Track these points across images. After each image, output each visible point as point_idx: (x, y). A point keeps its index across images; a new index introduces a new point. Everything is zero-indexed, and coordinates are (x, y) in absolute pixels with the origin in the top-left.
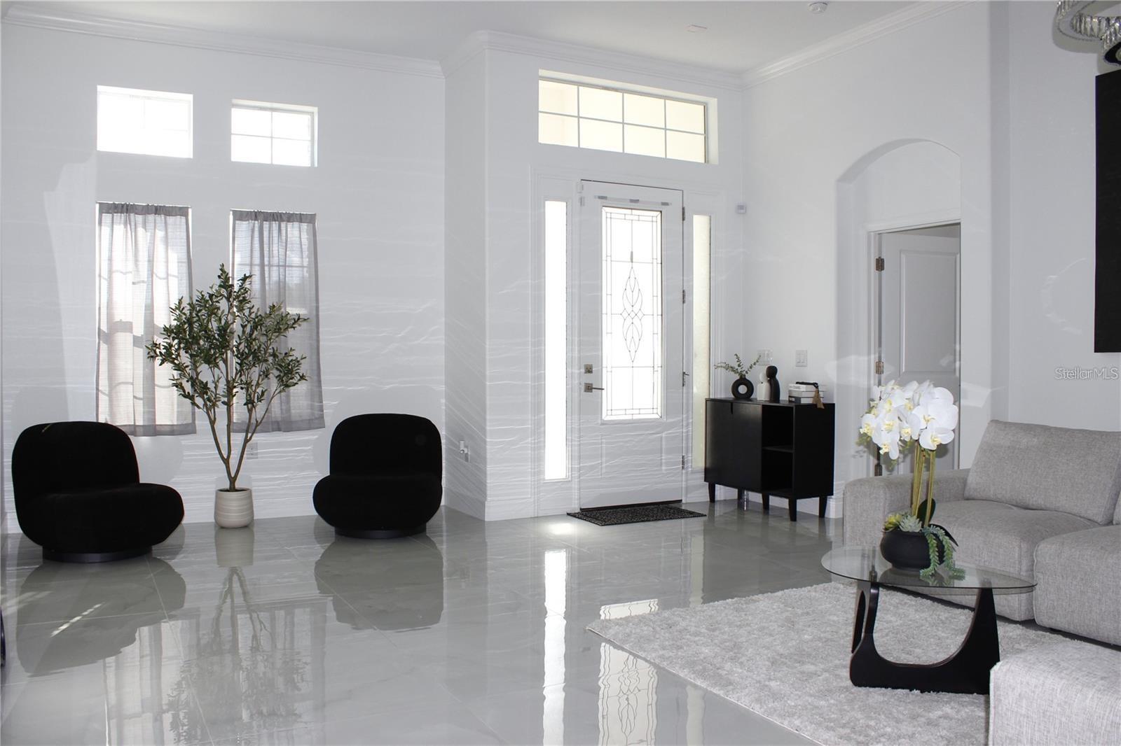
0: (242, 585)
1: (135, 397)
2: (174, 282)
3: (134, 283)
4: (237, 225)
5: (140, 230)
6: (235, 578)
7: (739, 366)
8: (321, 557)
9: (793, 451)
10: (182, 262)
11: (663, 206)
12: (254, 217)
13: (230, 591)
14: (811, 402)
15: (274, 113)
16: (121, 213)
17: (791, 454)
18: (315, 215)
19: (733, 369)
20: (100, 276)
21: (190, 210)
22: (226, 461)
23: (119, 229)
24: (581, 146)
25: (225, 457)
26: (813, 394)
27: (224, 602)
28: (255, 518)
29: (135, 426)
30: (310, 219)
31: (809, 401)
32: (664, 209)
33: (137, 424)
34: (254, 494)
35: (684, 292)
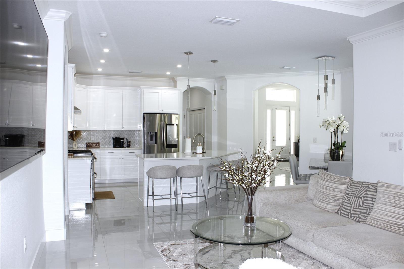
11: (286, 109)
35: (290, 124)
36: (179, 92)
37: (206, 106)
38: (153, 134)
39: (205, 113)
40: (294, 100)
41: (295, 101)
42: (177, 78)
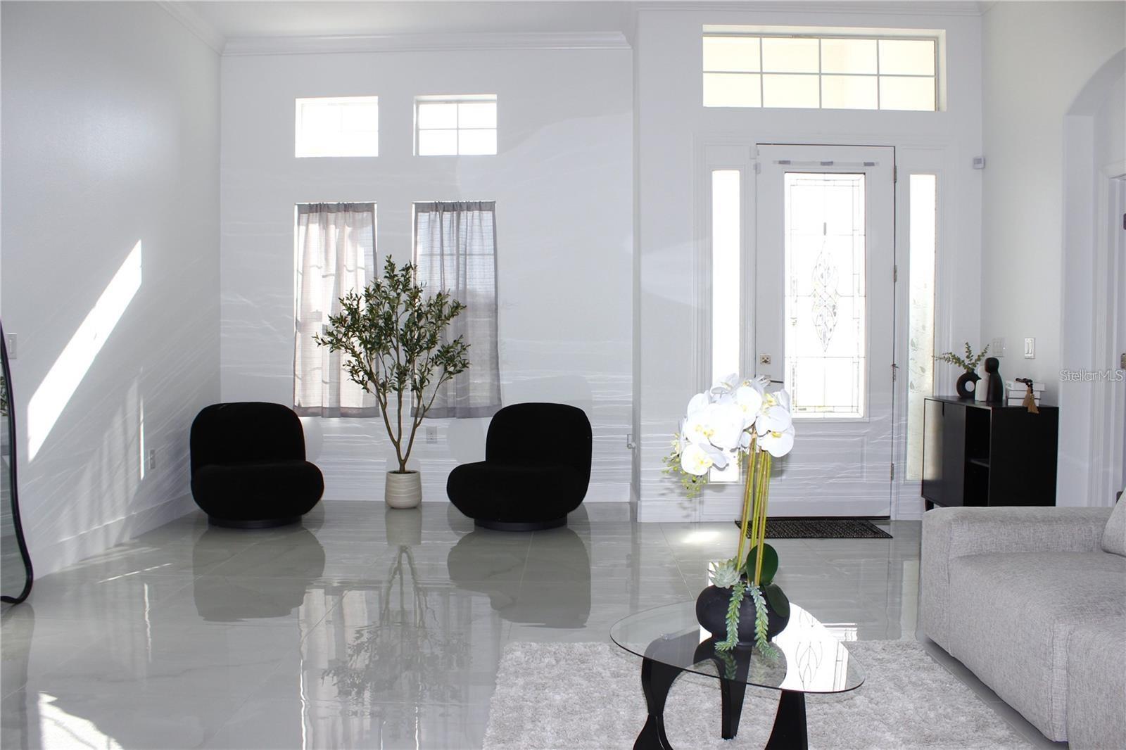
0: (410, 563)
1: (323, 381)
2: (362, 274)
3: (324, 277)
4: (419, 217)
5: (332, 227)
6: (404, 555)
7: (968, 357)
8: (458, 544)
9: (989, 466)
10: (368, 255)
11: (867, 167)
12: (434, 208)
13: (399, 569)
14: (1021, 405)
15: (460, 105)
16: (317, 212)
17: (987, 469)
18: (495, 202)
19: (958, 361)
20: (298, 271)
21: (376, 206)
22: (397, 444)
23: (315, 228)
24: (764, 106)
25: (396, 440)
26: (1024, 394)
27: (393, 577)
28: (423, 500)
29: (322, 408)
30: (490, 207)
31: (1019, 403)
32: (868, 169)
33: (324, 406)
34: (422, 477)
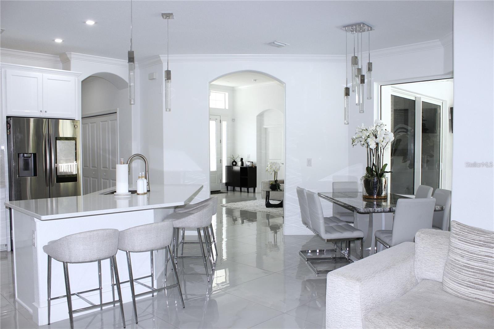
7: (233, 158)
11: (216, 120)
31: (251, 166)
35: (220, 140)
36: (77, 79)
37: (118, 109)
38: (30, 157)
39: (116, 120)
40: (225, 107)
41: (227, 108)
42: (71, 54)
